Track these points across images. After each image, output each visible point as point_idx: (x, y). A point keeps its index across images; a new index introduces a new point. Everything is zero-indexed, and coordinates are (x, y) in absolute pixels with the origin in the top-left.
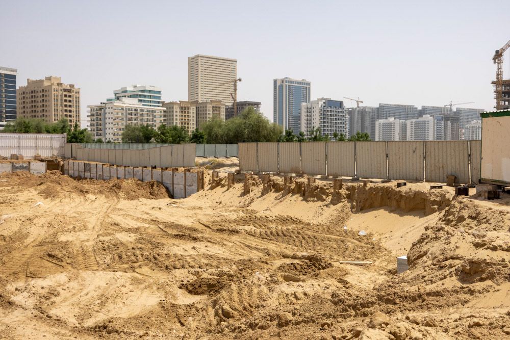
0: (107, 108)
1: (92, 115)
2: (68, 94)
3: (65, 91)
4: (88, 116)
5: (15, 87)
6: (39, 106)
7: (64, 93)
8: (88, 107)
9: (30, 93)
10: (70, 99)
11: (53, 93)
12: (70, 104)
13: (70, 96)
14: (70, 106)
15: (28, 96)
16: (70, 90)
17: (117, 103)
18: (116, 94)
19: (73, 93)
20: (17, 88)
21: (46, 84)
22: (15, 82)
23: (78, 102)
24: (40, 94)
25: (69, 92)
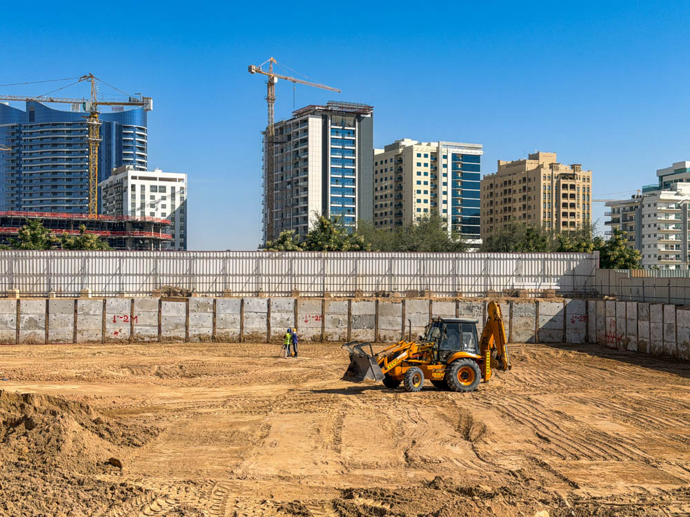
0: (646, 206)
1: (615, 221)
2: (569, 182)
3: (563, 178)
4: (607, 223)
5: (478, 177)
6: (518, 208)
7: (563, 182)
8: (608, 204)
9: (501, 186)
10: (573, 192)
11: (543, 182)
12: (573, 201)
13: (573, 187)
14: (573, 205)
15: (499, 190)
16: (574, 175)
17: (666, 195)
18: (661, 178)
19: (578, 181)
20: (482, 178)
21: (531, 166)
22: (477, 168)
23: (587, 196)
24: (518, 187)
25: (571, 178)
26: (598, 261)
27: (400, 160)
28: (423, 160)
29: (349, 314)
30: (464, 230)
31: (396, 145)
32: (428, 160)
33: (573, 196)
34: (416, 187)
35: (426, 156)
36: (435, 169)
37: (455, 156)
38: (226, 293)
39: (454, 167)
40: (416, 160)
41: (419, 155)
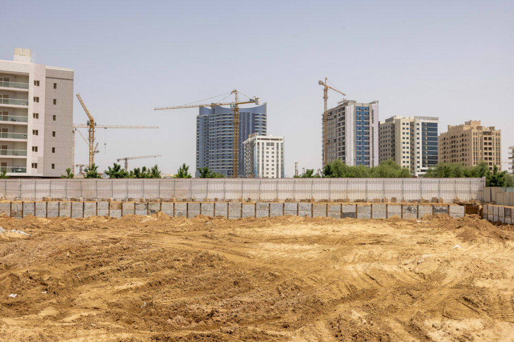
2: (488, 136)
3: (484, 134)
4: (509, 158)
5: (436, 134)
6: (459, 151)
7: (484, 136)
8: (510, 148)
9: (450, 139)
10: (490, 141)
11: (473, 136)
12: (490, 146)
13: (490, 139)
14: (490, 149)
15: (449, 141)
16: (491, 132)
19: (493, 136)
20: (439, 135)
21: (466, 128)
22: (436, 130)
23: (499, 144)
24: (459, 139)
25: (489, 134)
26: (485, 183)
27: (393, 126)
28: (406, 126)
29: (341, 212)
30: (429, 163)
31: (392, 119)
32: (409, 126)
33: (490, 144)
34: (402, 140)
35: (407, 124)
36: (412, 130)
37: (423, 123)
38: (276, 200)
39: (423, 129)
40: (402, 126)
41: (404, 124)
